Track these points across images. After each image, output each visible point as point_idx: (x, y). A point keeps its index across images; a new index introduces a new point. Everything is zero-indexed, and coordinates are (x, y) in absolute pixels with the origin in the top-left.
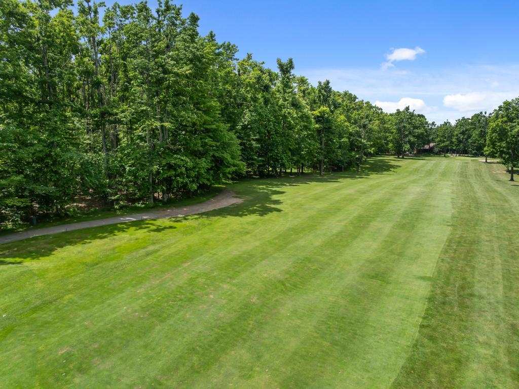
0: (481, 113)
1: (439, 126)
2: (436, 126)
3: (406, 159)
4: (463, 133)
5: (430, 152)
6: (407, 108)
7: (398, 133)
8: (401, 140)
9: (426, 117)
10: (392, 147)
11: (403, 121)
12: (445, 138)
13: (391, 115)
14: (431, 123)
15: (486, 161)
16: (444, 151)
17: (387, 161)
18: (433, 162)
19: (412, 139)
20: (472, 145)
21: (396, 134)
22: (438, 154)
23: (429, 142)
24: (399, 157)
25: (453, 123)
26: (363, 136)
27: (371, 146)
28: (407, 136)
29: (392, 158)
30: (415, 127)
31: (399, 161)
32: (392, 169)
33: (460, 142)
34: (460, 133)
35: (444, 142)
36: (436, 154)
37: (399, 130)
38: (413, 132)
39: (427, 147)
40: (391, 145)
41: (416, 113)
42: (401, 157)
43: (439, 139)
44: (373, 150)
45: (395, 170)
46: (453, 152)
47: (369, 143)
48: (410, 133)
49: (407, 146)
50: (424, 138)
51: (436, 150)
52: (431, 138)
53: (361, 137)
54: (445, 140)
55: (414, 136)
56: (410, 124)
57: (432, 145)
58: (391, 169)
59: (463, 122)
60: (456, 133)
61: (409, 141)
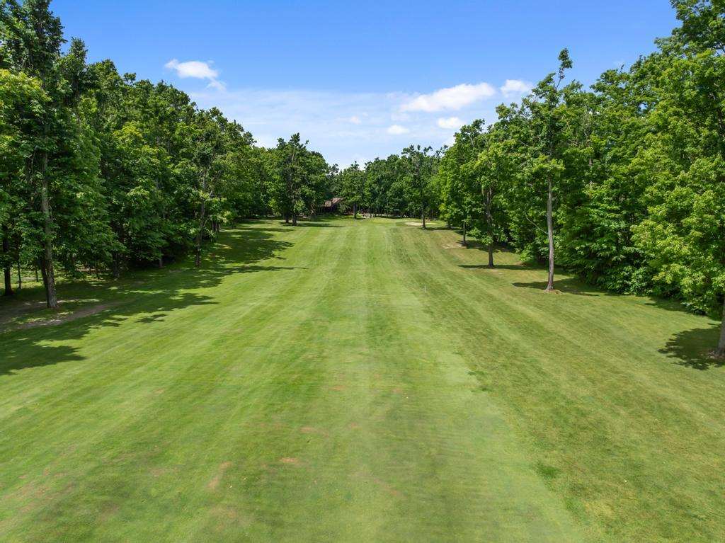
0: (412, 147)
1: (343, 171)
2: (339, 172)
3: (300, 225)
4: (378, 182)
5: (333, 212)
6: (296, 138)
7: (284, 181)
8: (290, 193)
9: (324, 158)
10: (275, 205)
11: (290, 160)
12: (354, 190)
13: (270, 151)
14: (332, 166)
15: (424, 225)
16: (353, 210)
17: (266, 232)
18: (345, 230)
19: (308, 191)
20: (392, 201)
21: (280, 182)
22: (346, 214)
23: (330, 196)
24: (287, 222)
25: (362, 168)
26: (202, 184)
27: (225, 206)
28: (298, 185)
29: (276, 224)
30: (311, 171)
31: (288, 230)
32: (276, 253)
33: (375, 195)
34: (374, 183)
35: (353, 195)
36: (343, 214)
37: (285, 175)
38: (308, 178)
39: (328, 204)
40: (272, 202)
41: (309, 149)
42: (291, 221)
43: (344, 191)
44: (228, 217)
45: (282, 254)
46: (365, 210)
47: (217, 200)
48: (304, 181)
49: (300, 205)
50: (325, 188)
51: (343, 208)
52: (334, 190)
53: (198, 188)
54: (354, 192)
55: (310, 186)
56: (301, 164)
57: (335, 200)
58: (273, 252)
59: (376, 166)
60: (368, 182)
61: (303, 196)
